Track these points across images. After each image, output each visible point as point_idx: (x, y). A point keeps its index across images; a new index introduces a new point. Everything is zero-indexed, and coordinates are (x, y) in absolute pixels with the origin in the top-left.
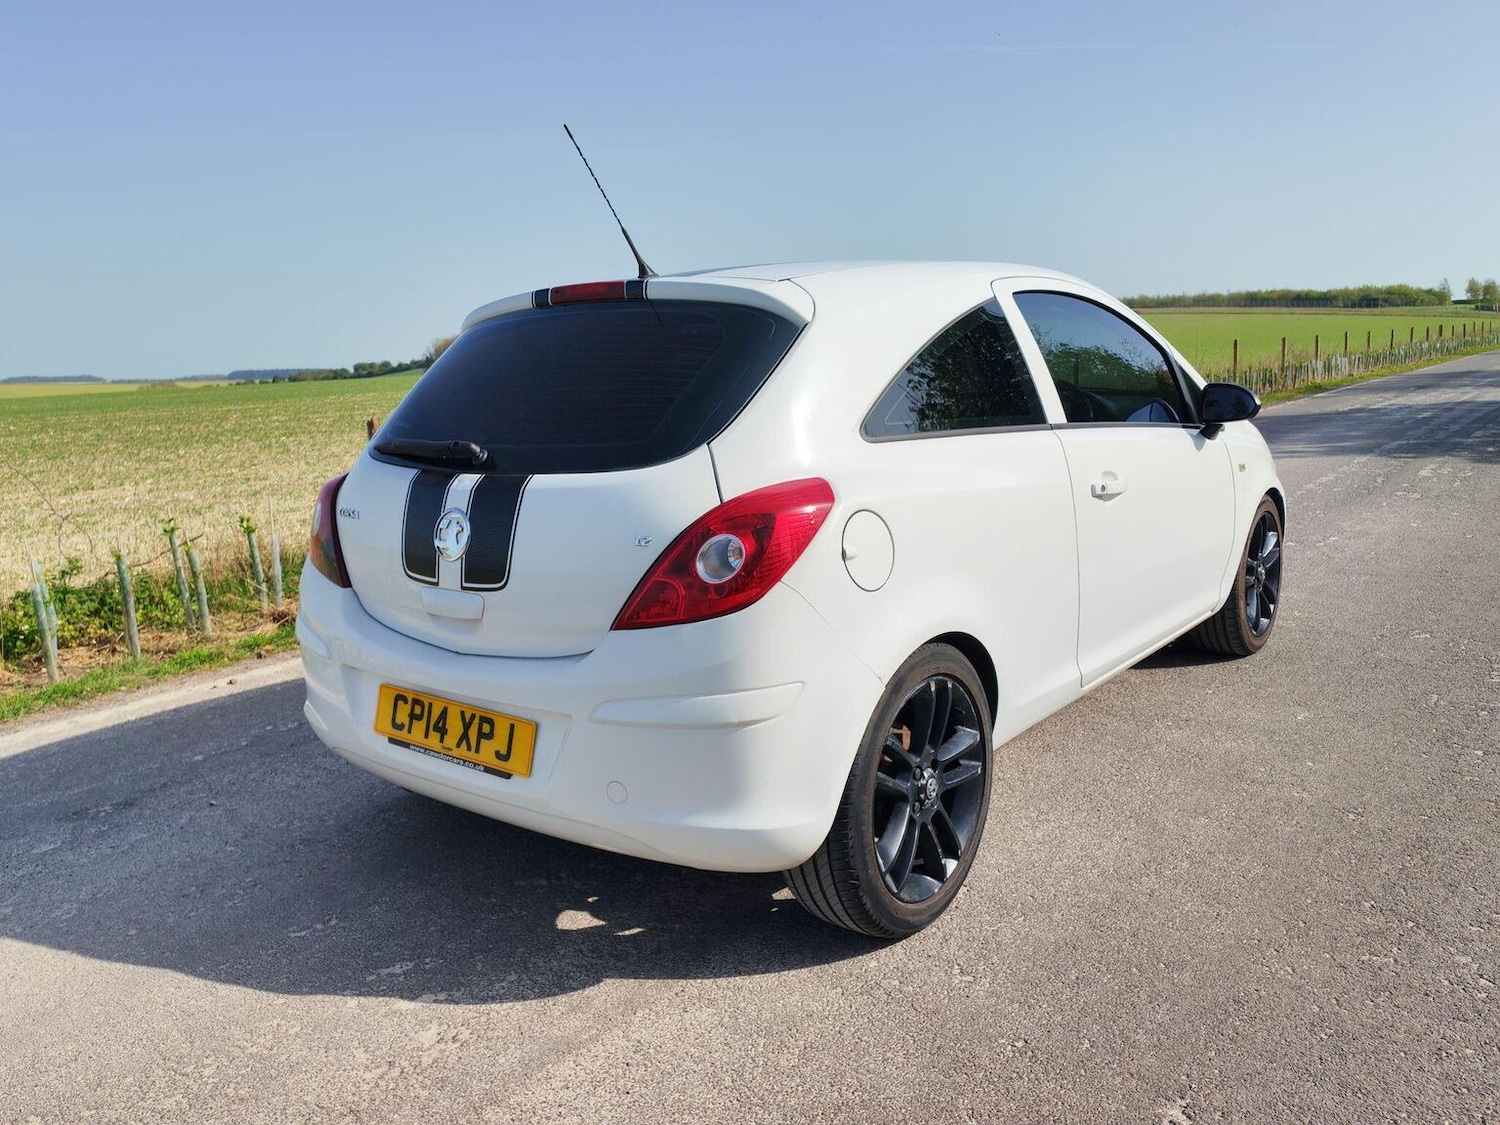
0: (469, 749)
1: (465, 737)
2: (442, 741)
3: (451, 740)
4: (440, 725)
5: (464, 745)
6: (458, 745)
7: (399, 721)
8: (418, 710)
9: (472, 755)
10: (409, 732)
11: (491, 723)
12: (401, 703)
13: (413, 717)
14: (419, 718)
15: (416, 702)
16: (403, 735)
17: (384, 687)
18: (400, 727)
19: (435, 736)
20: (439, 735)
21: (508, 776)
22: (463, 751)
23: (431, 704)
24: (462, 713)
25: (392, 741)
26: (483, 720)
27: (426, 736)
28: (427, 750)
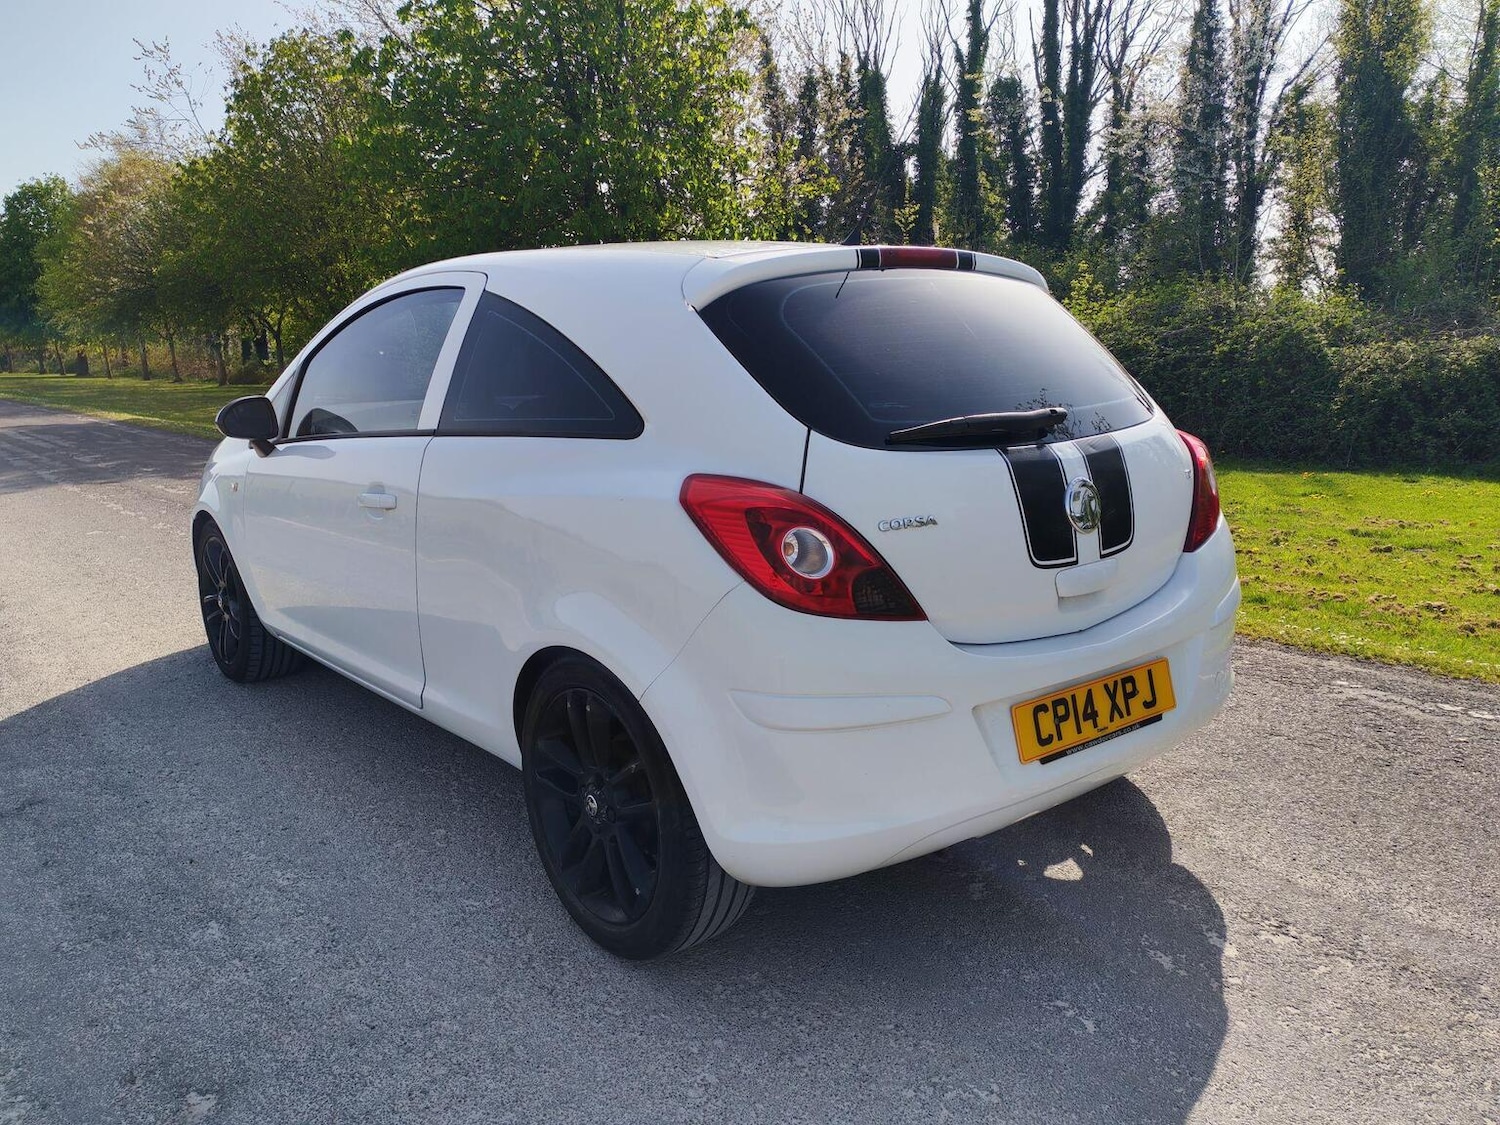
0: (1122, 716)
1: (1115, 707)
2: (1095, 726)
3: (1103, 718)
4: (1089, 711)
5: (1116, 715)
6: (1112, 720)
7: (1044, 736)
8: (1061, 710)
9: (1127, 720)
10: (1060, 738)
11: (1131, 680)
12: (1041, 715)
13: (1059, 719)
14: (1065, 718)
15: (1056, 703)
16: (1056, 746)
17: (1014, 709)
18: (1049, 740)
19: (1088, 726)
20: (1091, 721)
21: (1158, 718)
22: (1118, 723)
23: (1073, 697)
24: (1106, 687)
25: (1045, 761)
26: (1125, 681)
27: (1079, 731)
28: (1085, 745)
